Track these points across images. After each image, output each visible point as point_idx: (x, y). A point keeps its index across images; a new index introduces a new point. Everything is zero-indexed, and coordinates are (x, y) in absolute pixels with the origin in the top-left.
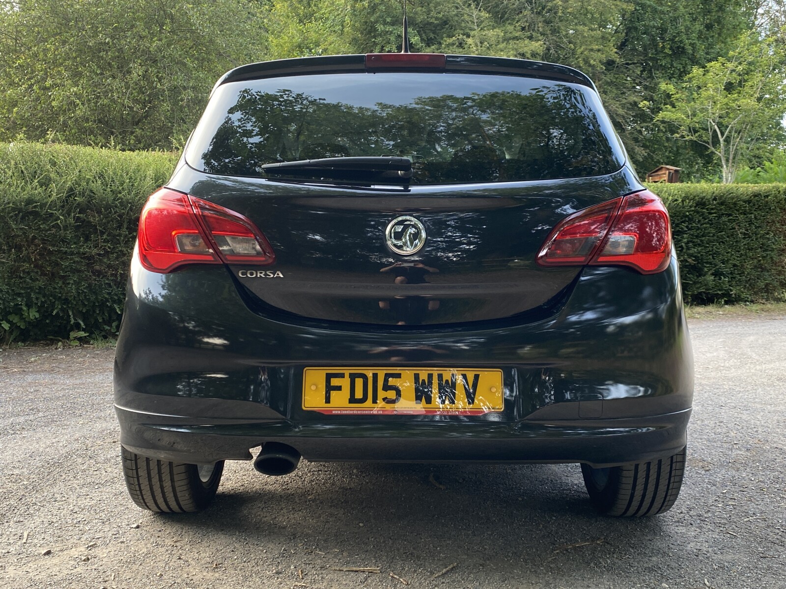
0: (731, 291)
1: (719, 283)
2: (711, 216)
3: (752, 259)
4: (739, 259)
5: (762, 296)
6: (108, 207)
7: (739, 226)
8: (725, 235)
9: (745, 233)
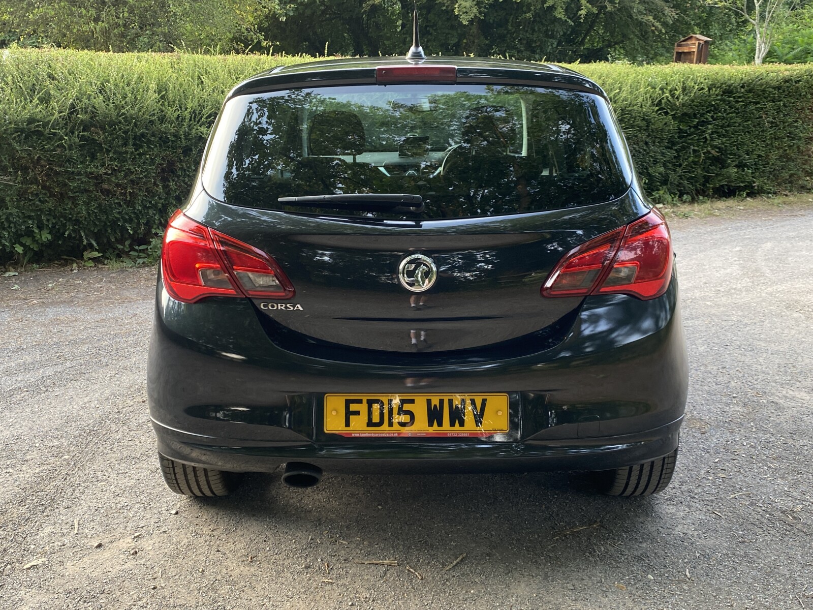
0: (754, 182)
1: (742, 175)
2: (738, 105)
3: (778, 149)
4: (764, 149)
5: (786, 187)
6: (112, 124)
7: (767, 114)
8: (751, 124)
9: (772, 122)
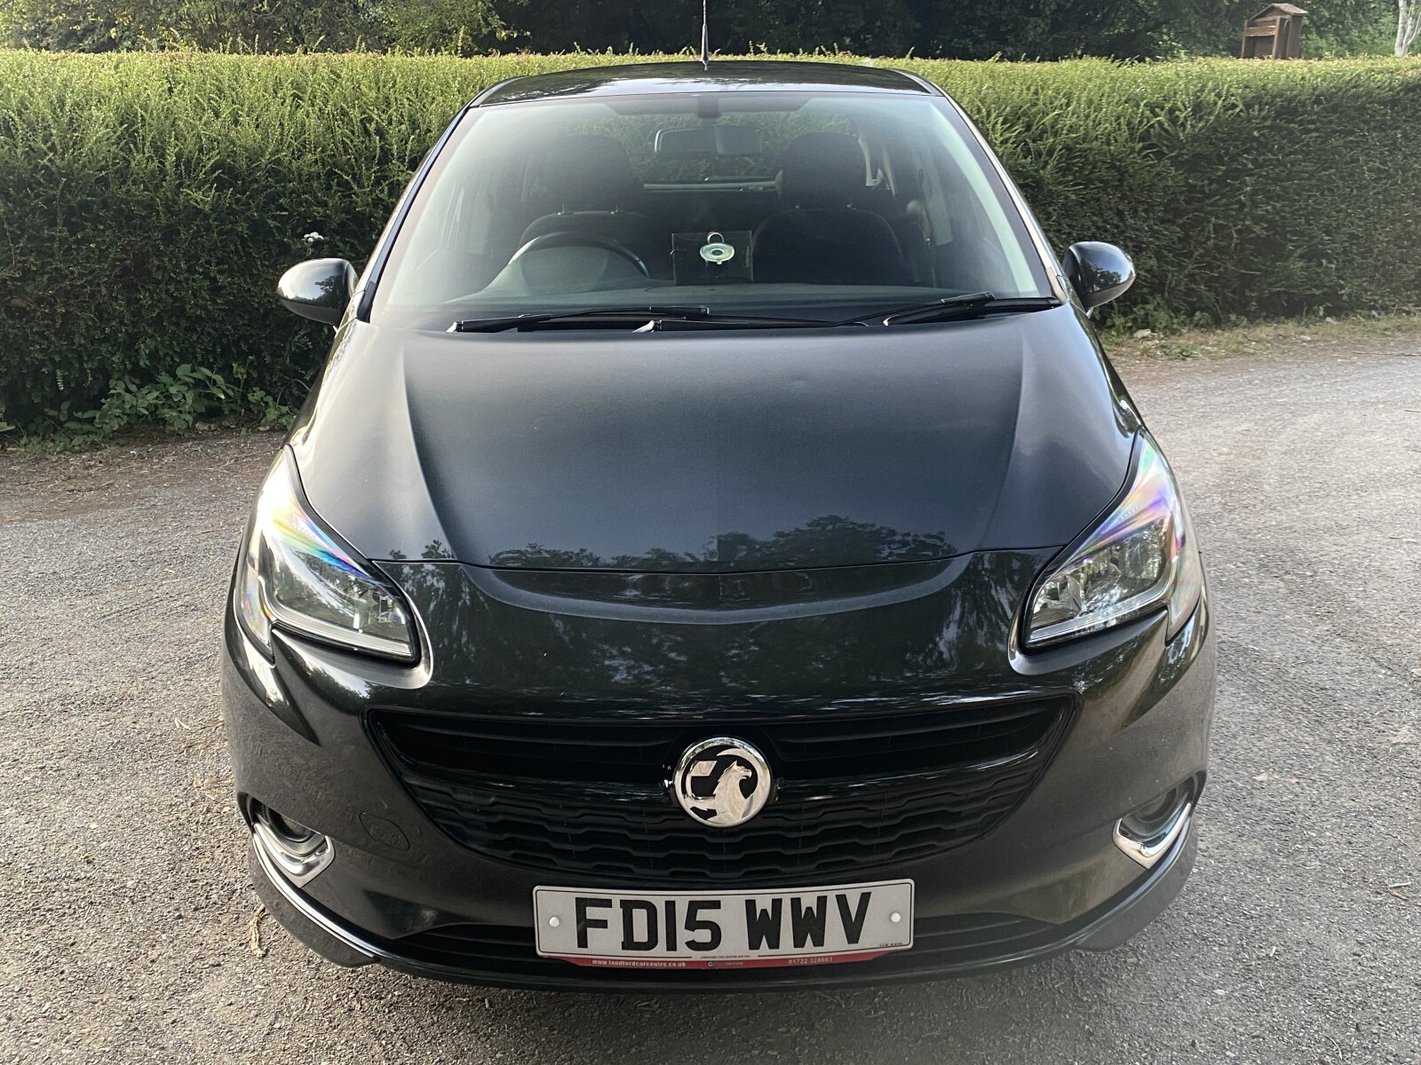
0: (1342, 288)
1: (1317, 273)
2: (1306, 137)
3: (1393, 222)
4: (1361, 223)
5: (1408, 297)
7: (1367, 155)
8: (1335, 174)
9: (1379, 169)
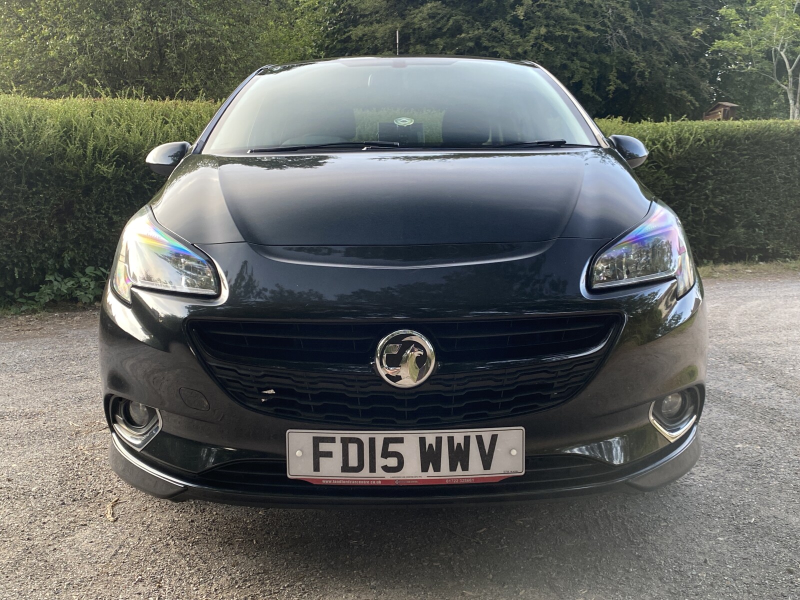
0: (768, 245)
1: (753, 236)
2: (742, 158)
4: (777, 208)
7: (778, 169)
8: (760, 180)
9: (785, 177)
